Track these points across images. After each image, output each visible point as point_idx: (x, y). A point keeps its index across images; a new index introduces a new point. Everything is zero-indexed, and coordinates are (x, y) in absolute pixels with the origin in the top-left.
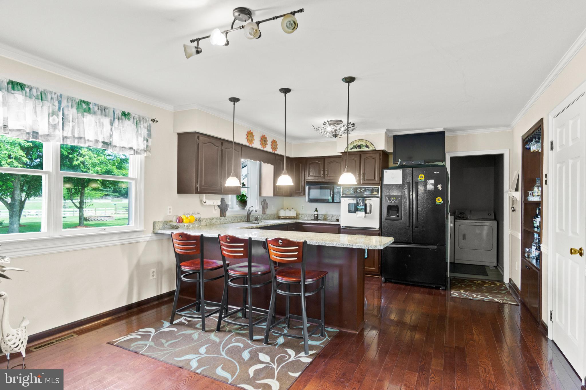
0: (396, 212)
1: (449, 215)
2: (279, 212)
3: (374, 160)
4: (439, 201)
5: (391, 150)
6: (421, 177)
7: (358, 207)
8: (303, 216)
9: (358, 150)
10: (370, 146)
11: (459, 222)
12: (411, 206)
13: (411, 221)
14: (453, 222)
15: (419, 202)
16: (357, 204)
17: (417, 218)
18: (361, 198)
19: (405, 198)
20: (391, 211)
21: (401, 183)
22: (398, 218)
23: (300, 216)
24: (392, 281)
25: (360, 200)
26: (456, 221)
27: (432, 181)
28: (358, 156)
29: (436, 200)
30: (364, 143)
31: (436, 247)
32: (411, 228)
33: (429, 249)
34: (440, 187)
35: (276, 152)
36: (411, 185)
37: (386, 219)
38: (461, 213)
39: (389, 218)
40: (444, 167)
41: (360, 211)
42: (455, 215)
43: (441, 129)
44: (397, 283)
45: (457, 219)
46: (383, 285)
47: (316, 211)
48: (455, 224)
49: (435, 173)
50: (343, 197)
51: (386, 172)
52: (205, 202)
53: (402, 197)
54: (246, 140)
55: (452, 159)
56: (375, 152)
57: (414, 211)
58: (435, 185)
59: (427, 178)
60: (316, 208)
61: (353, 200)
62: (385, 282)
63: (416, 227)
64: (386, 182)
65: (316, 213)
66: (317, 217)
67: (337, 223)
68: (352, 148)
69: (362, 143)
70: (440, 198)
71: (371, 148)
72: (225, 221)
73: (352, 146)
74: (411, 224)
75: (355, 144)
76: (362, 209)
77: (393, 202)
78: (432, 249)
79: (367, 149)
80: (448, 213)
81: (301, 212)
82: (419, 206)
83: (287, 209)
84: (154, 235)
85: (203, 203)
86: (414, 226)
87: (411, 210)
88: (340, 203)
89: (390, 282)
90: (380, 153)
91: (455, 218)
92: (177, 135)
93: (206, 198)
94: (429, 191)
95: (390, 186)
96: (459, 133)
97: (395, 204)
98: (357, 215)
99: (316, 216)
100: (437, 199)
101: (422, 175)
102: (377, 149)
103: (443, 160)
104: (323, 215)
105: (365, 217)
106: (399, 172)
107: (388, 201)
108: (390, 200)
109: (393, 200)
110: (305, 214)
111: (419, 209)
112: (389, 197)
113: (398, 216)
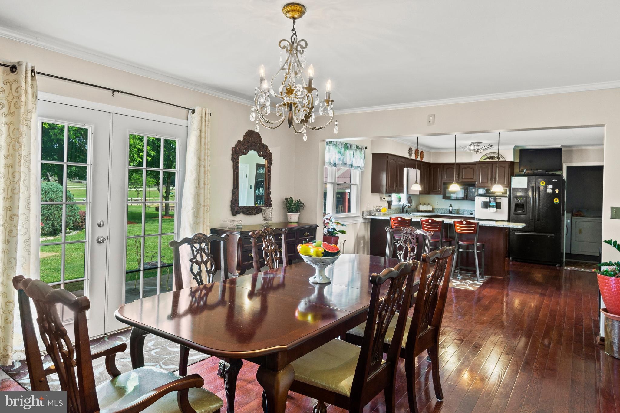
0: (521, 208)
1: (565, 212)
2: (418, 207)
3: (504, 169)
4: (556, 201)
5: (518, 160)
6: (542, 183)
7: (490, 204)
8: (438, 210)
9: (491, 160)
10: (500, 158)
11: (576, 219)
12: (534, 205)
13: (534, 215)
14: (570, 218)
15: (540, 201)
16: (490, 202)
17: (539, 213)
18: (493, 198)
19: (529, 198)
20: (518, 208)
21: (526, 187)
22: (523, 213)
23: (435, 210)
24: (518, 260)
25: (492, 199)
26: (573, 217)
27: (551, 187)
28: (490, 166)
29: (553, 200)
30: (496, 156)
31: (553, 235)
32: (534, 220)
33: (548, 236)
34: (557, 191)
35: (423, 160)
36: (535, 189)
37: (514, 214)
38: (578, 211)
39: (516, 213)
40: (561, 176)
41: (492, 207)
42: (573, 212)
43: (559, 146)
44: (522, 262)
45: (574, 216)
46: (510, 263)
47: (451, 206)
48: (572, 220)
49: (553, 180)
50: (477, 196)
51: (514, 178)
52: (384, 199)
53: (527, 197)
54: (408, 154)
55: (568, 168)
56: (505, 162)
57: (537, 208)
58: (554, 189)
59: (548, 184)
60: (451, 204)
61: (486, 198)
62: (512, 261)
63: (538, 220)
64: (514, 185)
65: (451, 208)
66: (452, 211)
67: (472, 216)
68: (486, 159)
69: (494, 155)
70: (557, 199)
71: (501, 160)
72: (391, 212)
73: (486, 157)
74: (534, 218)
75: (489, 156)
76: (493, 205)
77: (520, 201)
78: (550, 236)
79: (497, 160)
80: (563, 211)
81: (436, 207)
82: (540, 204)
83: (425, 204)
84: (363, 219)
85: (383, 199)
86: (536, 219)
87: (534, 207)
88: (475, 200)
89: (516, 261)
90: (509, 163)
91: (572, 215)
92: (371, 154)
93: (385, 196)
94: (548, 193)
95: (517, 189)
96: (574, 148)
97: (521, 203)
98: (489, 210)
99: (450, 210)
100: (555, 199)
101: (543, 182)
102: (506, 160)
103: (560, 169)
104: (456, 210)
105: (496, 212)
106: (525, 179)
107: (516, 200)
108: (517, 200)
109: (520, 200)
110: (440, 209)
111: (540, 206)
112: (517, 197)
113: (524, 212)
